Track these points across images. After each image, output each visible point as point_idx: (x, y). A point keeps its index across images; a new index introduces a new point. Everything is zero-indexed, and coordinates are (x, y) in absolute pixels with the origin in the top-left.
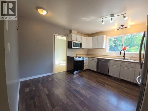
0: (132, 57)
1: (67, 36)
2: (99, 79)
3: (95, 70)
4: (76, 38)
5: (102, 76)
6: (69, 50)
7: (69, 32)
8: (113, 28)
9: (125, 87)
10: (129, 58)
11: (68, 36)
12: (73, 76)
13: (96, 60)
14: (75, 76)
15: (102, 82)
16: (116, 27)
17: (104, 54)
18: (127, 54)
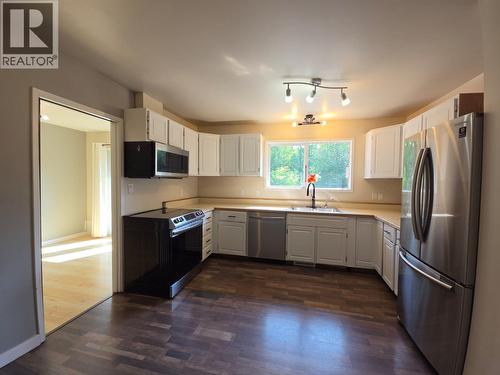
0: (333, 201)
1: (117, 114)
2: (271, 284)
3: (243, 253)
4: (164, 132)
5: (270, 271)
6: (134, 183)
7: (125, 97)
8: (287, 117)
9: (342, 286)
10: (324, 203)
11: (121, 114)
12: (170, 306)
13: (244, 217)
14: (174, 304)
15: (286, 293)
16: (295, 115)
17: (258, 194)
18: (322, 192)
